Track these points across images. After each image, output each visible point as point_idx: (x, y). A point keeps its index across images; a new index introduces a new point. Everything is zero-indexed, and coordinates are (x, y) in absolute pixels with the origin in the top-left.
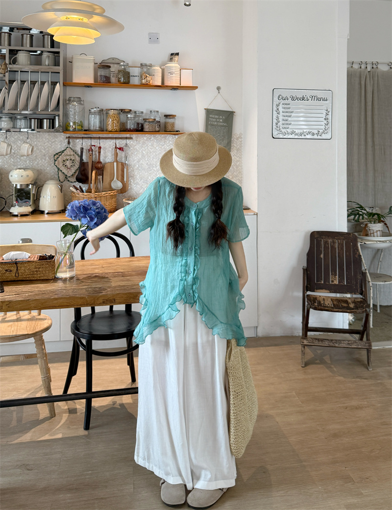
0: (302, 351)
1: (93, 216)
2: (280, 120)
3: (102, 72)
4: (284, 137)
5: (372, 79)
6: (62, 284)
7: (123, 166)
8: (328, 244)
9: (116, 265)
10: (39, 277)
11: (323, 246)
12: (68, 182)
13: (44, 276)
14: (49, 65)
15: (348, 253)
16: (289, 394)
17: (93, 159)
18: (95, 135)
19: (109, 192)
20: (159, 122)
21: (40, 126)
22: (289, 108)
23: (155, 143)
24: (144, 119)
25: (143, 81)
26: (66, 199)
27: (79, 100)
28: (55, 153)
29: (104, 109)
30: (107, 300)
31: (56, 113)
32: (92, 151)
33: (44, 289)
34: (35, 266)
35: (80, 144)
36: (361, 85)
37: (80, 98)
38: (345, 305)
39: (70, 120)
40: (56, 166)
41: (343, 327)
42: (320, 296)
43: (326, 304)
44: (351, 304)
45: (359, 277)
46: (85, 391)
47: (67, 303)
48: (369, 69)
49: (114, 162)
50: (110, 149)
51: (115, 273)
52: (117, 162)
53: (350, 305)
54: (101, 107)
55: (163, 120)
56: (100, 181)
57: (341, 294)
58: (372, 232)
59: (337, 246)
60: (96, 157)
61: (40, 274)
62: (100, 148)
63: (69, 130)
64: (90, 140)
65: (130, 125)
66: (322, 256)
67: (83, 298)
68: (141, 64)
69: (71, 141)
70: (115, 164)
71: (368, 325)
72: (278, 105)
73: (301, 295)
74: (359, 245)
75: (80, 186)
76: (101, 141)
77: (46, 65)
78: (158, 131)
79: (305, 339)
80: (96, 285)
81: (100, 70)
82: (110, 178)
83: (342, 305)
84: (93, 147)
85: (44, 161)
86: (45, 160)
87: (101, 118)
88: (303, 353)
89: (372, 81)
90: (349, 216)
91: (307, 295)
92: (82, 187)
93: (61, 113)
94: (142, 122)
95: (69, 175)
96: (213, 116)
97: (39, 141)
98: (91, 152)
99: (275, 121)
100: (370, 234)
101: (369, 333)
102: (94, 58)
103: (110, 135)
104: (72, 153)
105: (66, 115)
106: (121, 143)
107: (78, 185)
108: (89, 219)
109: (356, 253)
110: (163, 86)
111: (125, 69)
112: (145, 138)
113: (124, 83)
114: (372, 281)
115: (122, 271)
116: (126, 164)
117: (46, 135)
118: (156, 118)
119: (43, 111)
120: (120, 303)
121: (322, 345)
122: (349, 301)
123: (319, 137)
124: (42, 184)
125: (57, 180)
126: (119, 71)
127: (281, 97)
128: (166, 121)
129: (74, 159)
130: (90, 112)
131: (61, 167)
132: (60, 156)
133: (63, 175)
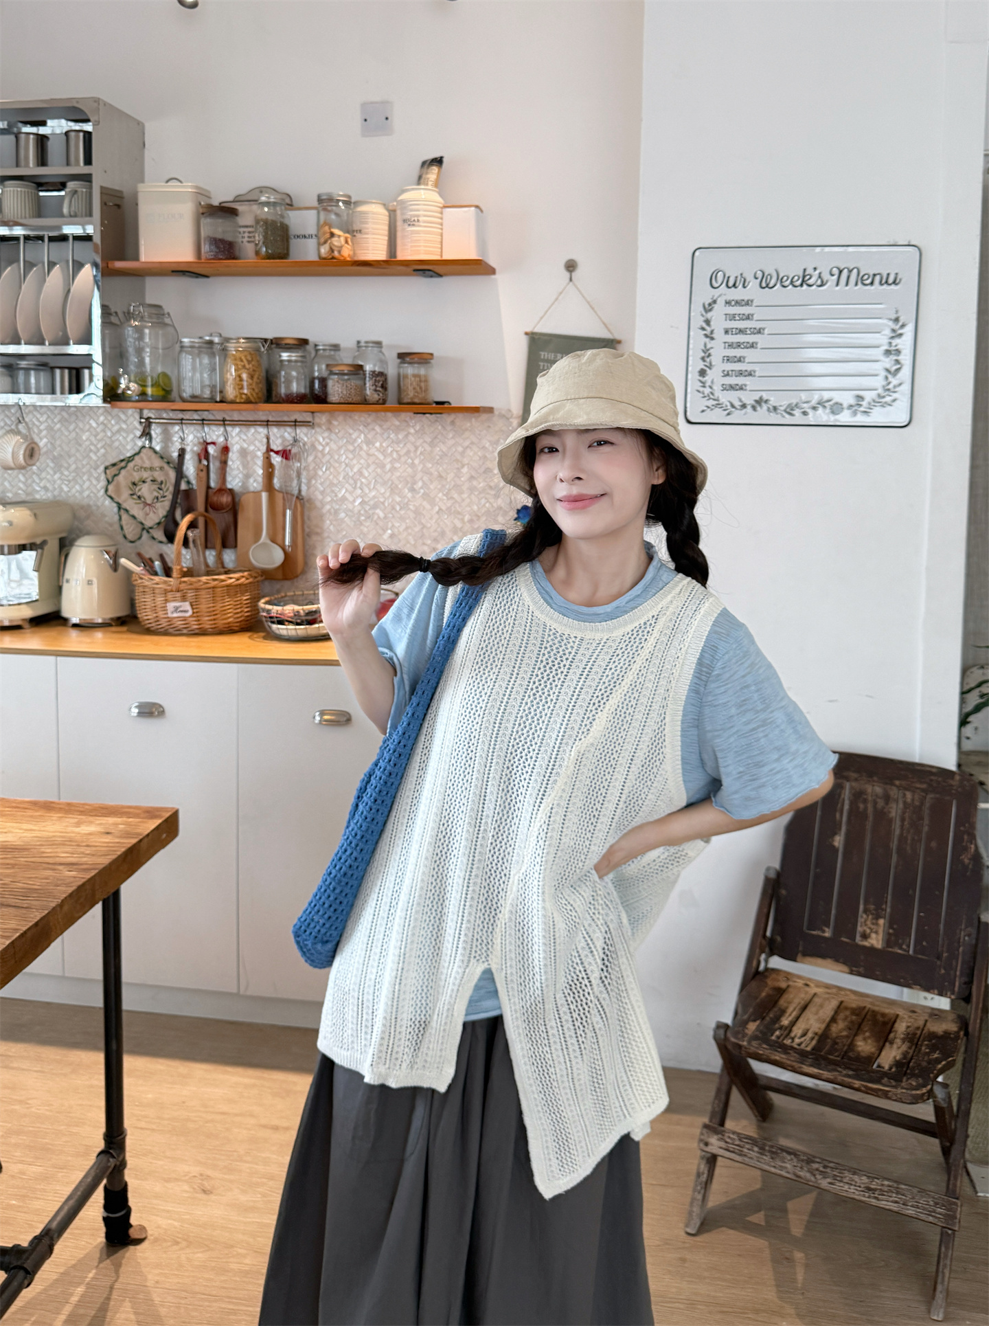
0: (699, 1174)
3: (211, 228)
4: (729, 418)
8: (865, 801)
11: (846, 807)
12: (151, 541)
20: (381, 374)
22: (748, 317)
24: (328, 366)
28: (108, 464)
32: (208, 459)
38: (869, 1049)
40: (111, 498)
42: (804, 985)
52: (270, 489)
53: (883, 1054)
55: (394, 370)
59: (896, 811)
62: (226, 450)
66: (838, 841)
68: (319, 198)
70: (264, 495)
72: (708, 308)
79: (716, 1130)
83: (849, 1050)
91: (765, 972)
93: (95, 349)
95: (148, 524)
96: (551, 356)
98: (204, 461)
99: (696, 364)
104: (157, 463)
111: (275, 215)
121: (773, 1170)
123: (860, 419)
126: (258, 223)
128: (401, 370)
129: (162, 478)
130: (182, 347)
131: (125, 501)
132: (123, 472)
133: (134, 522)
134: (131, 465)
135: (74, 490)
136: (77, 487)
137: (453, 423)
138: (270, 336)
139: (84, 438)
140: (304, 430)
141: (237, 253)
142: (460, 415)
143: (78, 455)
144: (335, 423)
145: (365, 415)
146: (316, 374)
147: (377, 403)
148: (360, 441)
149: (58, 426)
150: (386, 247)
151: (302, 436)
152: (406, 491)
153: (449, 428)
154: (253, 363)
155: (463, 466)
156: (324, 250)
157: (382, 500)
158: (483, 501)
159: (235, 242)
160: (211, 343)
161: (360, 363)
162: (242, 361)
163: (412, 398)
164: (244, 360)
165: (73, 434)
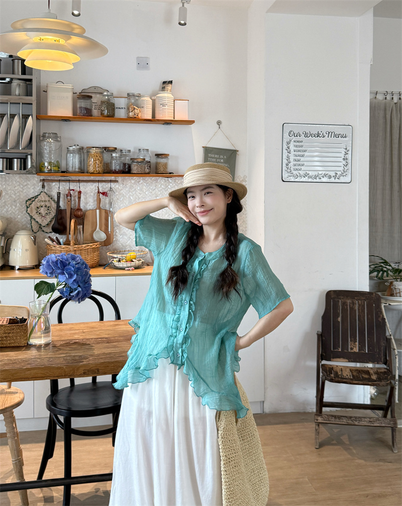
0: (316, 430)
1: (72, 272)
2: (292, 159)
3: (82, 104)
4: (296, 180)
5: (399, 112)
6: (36, 351)
7: (107, 215)
8: (347, 305)
9: (99, 330)
10: (9, 344)
11: (341, 308)
12: (43, 233)
13: (15, 342)
14: (19, 95)
15: (369, 316)
16: (301, 480)
17: (72, 206)
18: (74, 178)
19: (91, 244)
20: (149, 162)
21: (10, 166)
22: (302, 146)
23: (144, 187)
24: (131, 159)
25: (131, 114)
26: (40, 252)
27: (55, 137)
28: (27, 199)
29: (85, 147)
30: (88, 371)
31: (28, 151)
32: (71, 196)
33: (14, 358)
34: (4, 331)
35: (56, 188)
36: (386, 120)
37: (56, 134)
38: (366, 376)
39: (45, 160)
40: (29, 214)
41: (364, 401)
42: (337, 366)
43: (345, 375)
44: (374, 375)
45: (383, 344)
46: (63, 477)
47: (41, 373)
48: (395, 100)
49: (96, 209)
50: (92, 194)
51: (98, 338)
52: (100, 209)
53: (372, 377)
54: (81, 145)
55: (154, 160)
56: (80, 232)
57: (362, 364)
58: (398, 291)
59: (357, 307)
60: (75, 203)
61: (9, 340)
62: (80, 192)
63: (43, 172)
64: (68, 183)
65: (115, 166)
66: (340, 319)
67: (59, 368)
68: (128, 94)
69: (45, 184)
70: (98, 211)
71: (393, 400)
72: (288, 143)
73: (315, 364)
74: (383, 306)
75: (57, 238)
76: (82, 184)
77: (16, 95)
78: (148, 173)
79: (319, 416)
80: (76, 353)
81: (80, 101)
82: (92, 227)
83: (362, 377)
84: (71, 192)
85: (14, 207)
86: (16, 206)
87: (81, 157)
88: (317, 432)
89: (399, 115)
90: (371, 272)
91: (322, 365)
92: (59, 238)
93: (34, 151)
94: (130, 162)
95: (43, 224)
96: (213, 156)
97: (8, 185)
98: (69, 198)
99: (285, 161)
100: (396, 293)
101: (394, 410)
102: (73, 86)
103: (92, 178)
104: (47, 199)
105: (40, 154)
106: (104, 187)
107: (54, 236)
108: (67, 276)
109: (379, 316)
110: (153, 120)
111: (109, 100)
112: (133, 182)
113: (108, 116)
114: (398, 349)
115: (107, 336)
116: (110, 211)
117: (17, 177)
118: (146, 158)
119: (13, 149)
120: (105, 373)
121: (340, 423)
122: (371, 372)
123: (337, 180)
124: (12, 235)
125: (30, 230)
126: (102, 102)
127: (292, 133)
128: (157, 161)
129: (49, 205)
131: (34, 215)
132: (33, 202)
133: (37, 224)
134: (37, 199)
137: (175, 181)
140: (115, 184)
141: (92, 114)
142: (177, 178)
146: (125, 162)
150: (151, 113)
159: (91, 109)
162: (97, 157)
163: (162, 171)
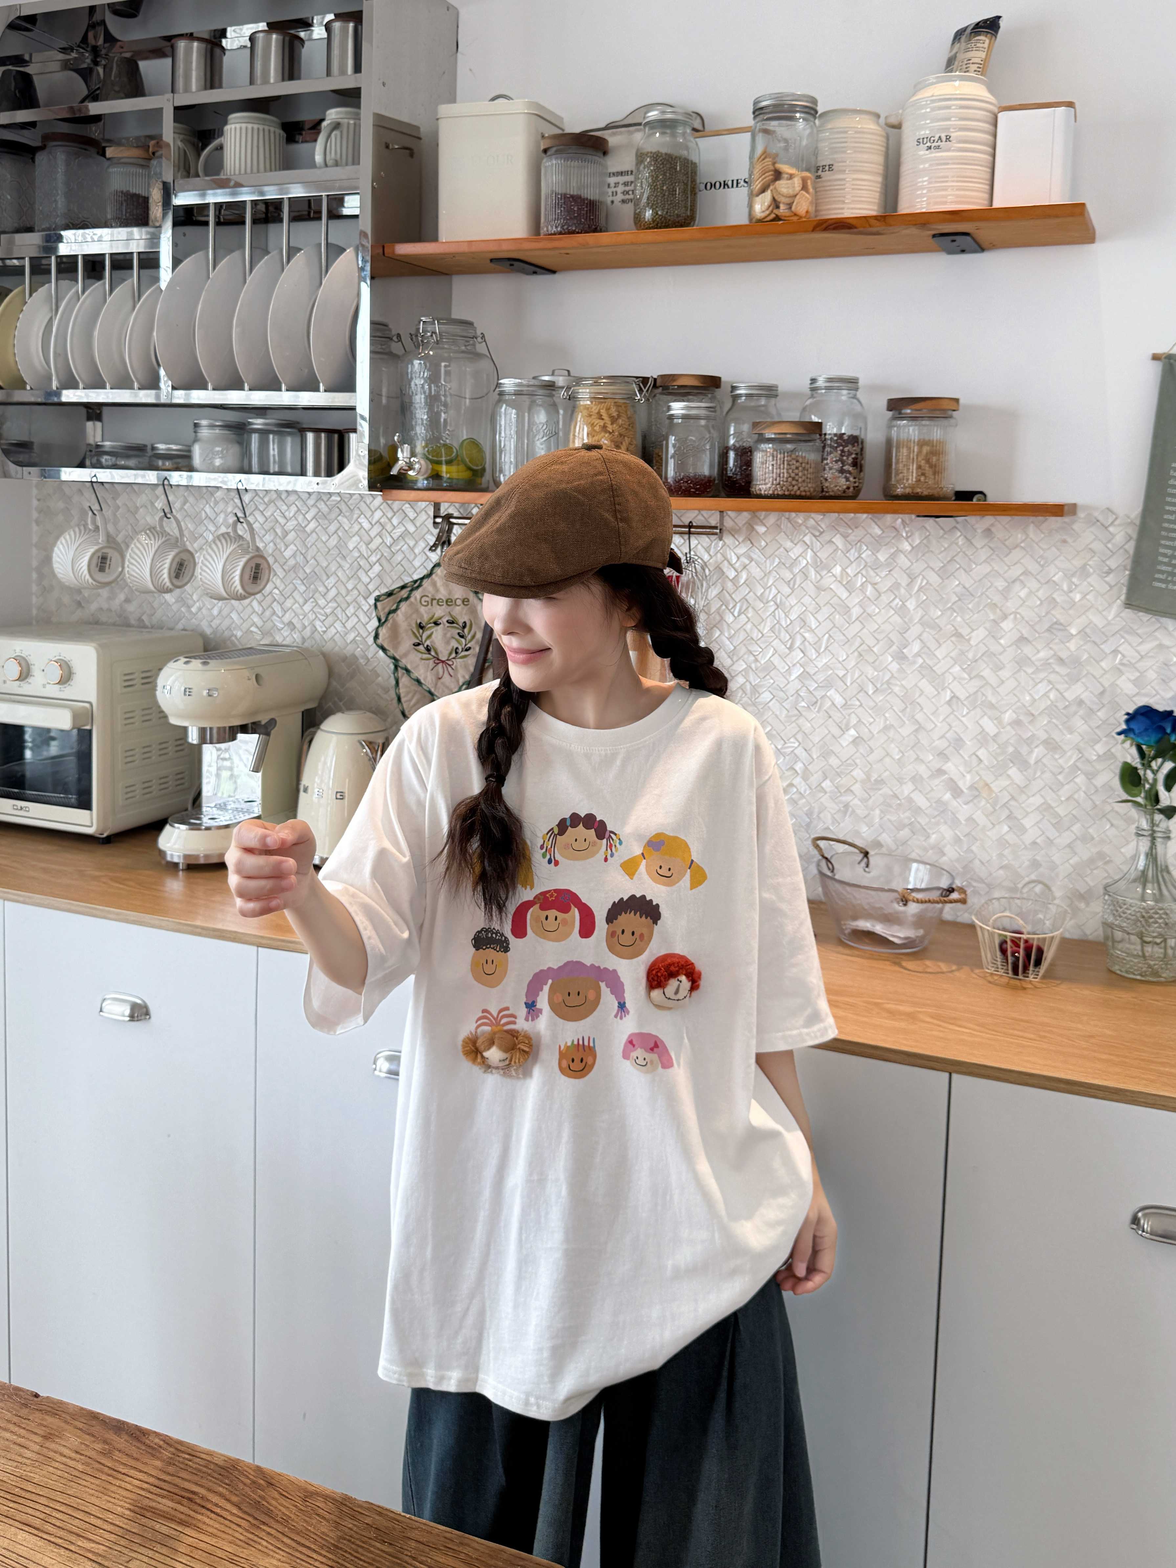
20: (854, 440)
24: (755, 425)
40: (385, 650)
55: (878, 431)
68: (757, 109)
110: (885, 225)
128: (894, 433)
129: (466, 619)
130: (501, 394)
131: (405, 655)
132: (404, 606)
133: (419, 689)
134: (417, 594)
135: (332, 631)
136: (338, 625)
137: (988, 532)
138: (652, 372)
139: (351, 546)
140: (705, 540)
141: (602, 223)
142: (1005, 519)
143: (340, 574)
144: (761, 529)
145: (819, 517)
146: (732, 442)
147: (842, 496)
148: (805, 562)
149: (312, 525)
150: (877, 195)
151: (701, 551)
152: (890, 659)
153: (979, 542)
154: (620, 421)
155: (1005, 617)
156: (761, 206)
157: (841, 673)
158: (1042, 688)
159: (601, 203)
160: (551, 386)
161: (815, 419)
162: (600, 417)
163: (913, 487)
164: (605, 416)
165: (333, 541)
